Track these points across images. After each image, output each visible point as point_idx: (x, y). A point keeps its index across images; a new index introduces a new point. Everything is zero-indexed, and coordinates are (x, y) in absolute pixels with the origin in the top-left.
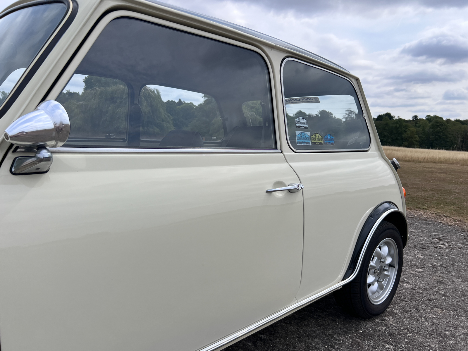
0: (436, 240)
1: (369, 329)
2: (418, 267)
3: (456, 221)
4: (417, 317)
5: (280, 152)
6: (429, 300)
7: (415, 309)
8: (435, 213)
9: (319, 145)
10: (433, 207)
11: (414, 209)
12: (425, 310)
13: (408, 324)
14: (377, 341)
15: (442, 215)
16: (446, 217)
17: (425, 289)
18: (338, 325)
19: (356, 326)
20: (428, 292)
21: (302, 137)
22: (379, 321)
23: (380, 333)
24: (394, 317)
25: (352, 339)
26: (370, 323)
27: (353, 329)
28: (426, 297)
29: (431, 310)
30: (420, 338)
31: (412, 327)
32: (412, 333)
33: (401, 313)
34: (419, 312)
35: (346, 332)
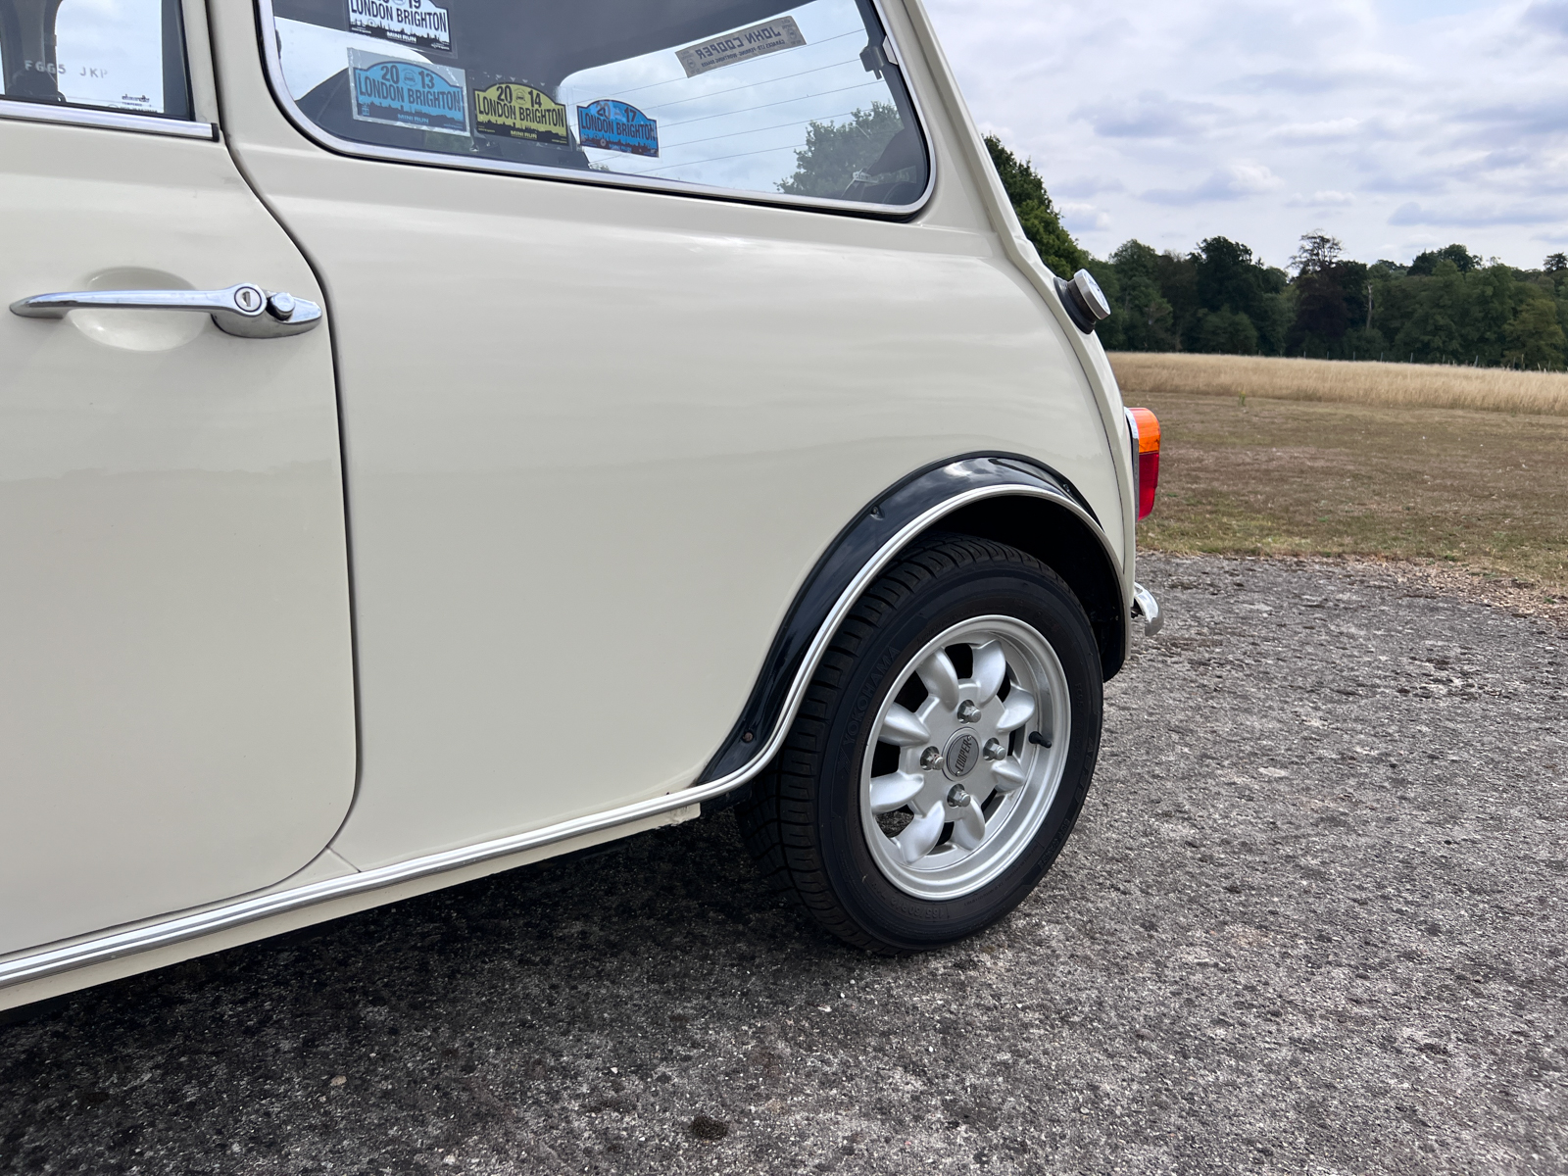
0: (1427, 664)
1: (871, 1002)
2: (1274, 763)
3: (1553, 603)
4: (1125, 958)
5: (210, 135)
6: (1232, 890)
7: (1143, 926)
8: (1484, 575)
9: (538, 144)
10: (1487, 554)
11: (1407, 560)
13: (1063, 986)
14: (865, 1053)
15: (1506, 581)
16: (1519, 586)
17: (1247, 848)
18: (745, 979)
19: (826, 984)
20: (1250, 858)
21: (400, 85)
22: (944, 968)
23: (909, 1019)
24: (1023, 954)
25: (762, 1041)
26: (894, 975)
27: (800, 999)
28: (1227, 878)
29: (1212, 932)
30: (1075, 1048)
31: (1070, 1001)
32: (1052, 1027)
33: (1068, 940)
34: (1151, 937)
35: (760, 1007)
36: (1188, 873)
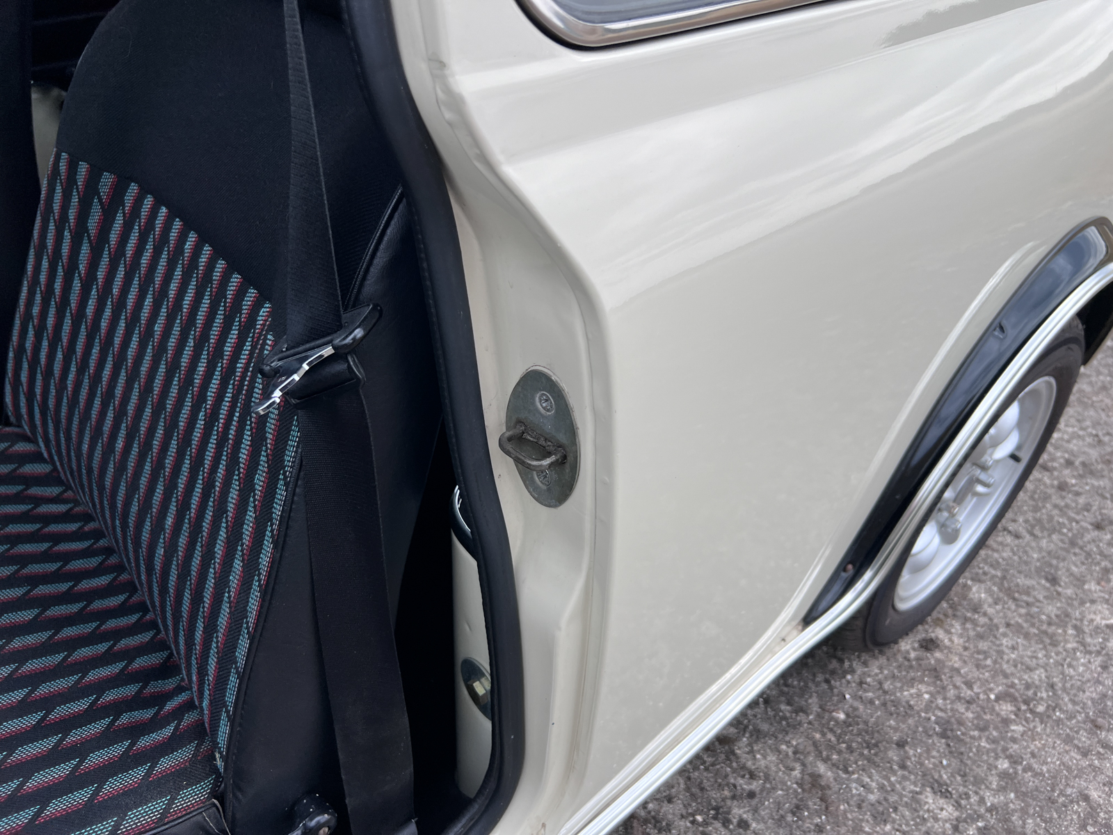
1: (871, 702)
4: (1050, 624)
6: (1098, 526)
7: (1047, 579)
12: (1080, 581)
13: (1015, 666)
14: (894, 773)
17: (1088, 470)
19: (827, 681)
20: (1096, 483)
22: (914, 649)
23: (910, 721)
24: (968, 626)
25: (804, 765)
26: (877, 663)
27: (814, 702)
28: (1088, 511)
29: (1103, 583)
30: (1054, 748)
31: (1028, 686)
32: (1027, 722)
33: (996, 603)
34: (1059, 594)
35: (785, 718)
36: (1056, 506)
